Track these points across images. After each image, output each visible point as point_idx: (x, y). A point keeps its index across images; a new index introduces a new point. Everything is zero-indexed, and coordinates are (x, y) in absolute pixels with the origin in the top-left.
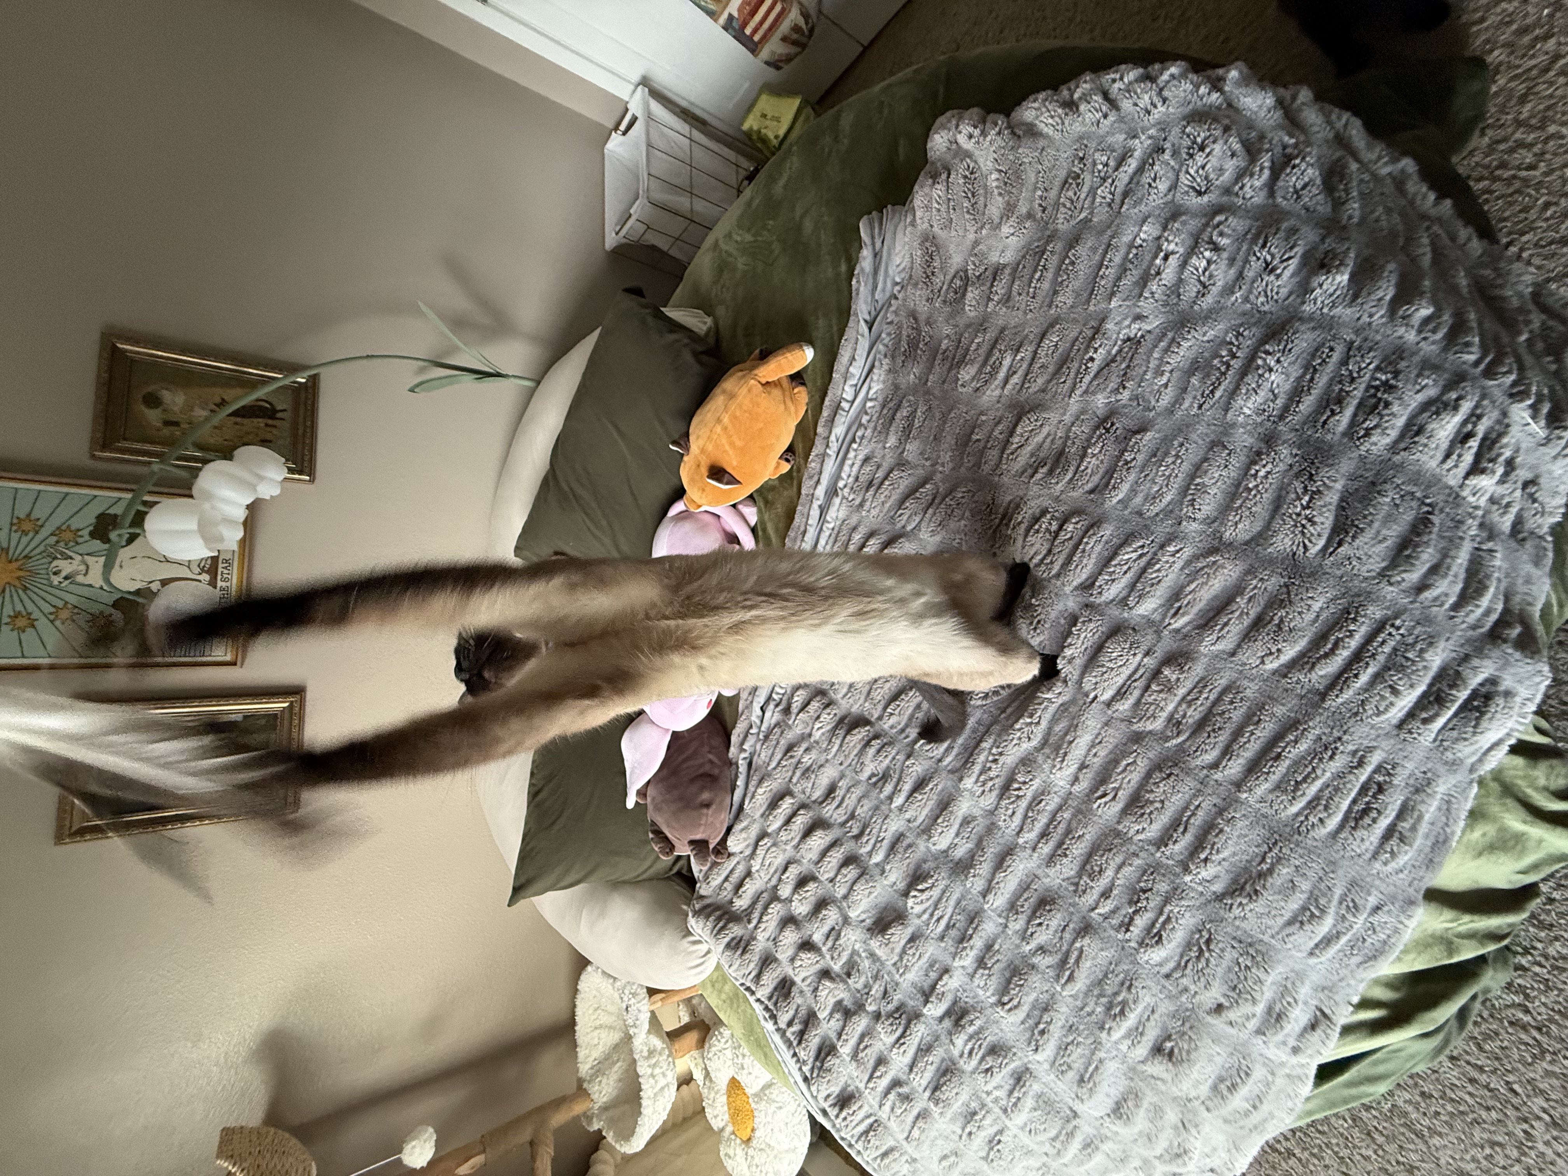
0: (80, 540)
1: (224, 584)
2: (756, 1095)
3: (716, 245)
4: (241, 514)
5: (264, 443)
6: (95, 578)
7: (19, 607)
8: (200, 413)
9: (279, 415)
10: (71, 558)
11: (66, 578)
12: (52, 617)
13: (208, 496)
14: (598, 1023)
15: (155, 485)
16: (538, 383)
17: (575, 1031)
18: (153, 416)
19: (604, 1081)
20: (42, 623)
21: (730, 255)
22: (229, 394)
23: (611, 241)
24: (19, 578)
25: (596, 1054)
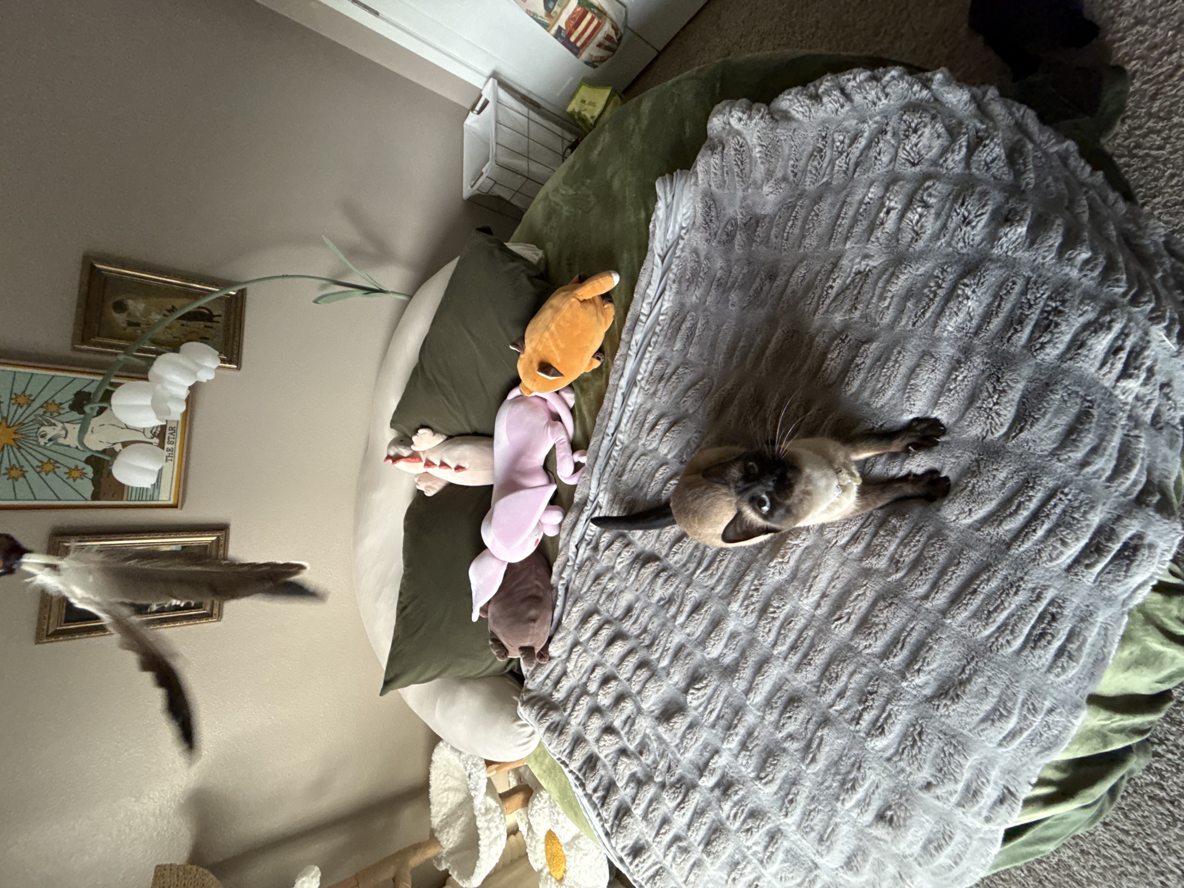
0: (62, 412)
1: (170, 446)
2: (567, 844)
3: (546, 197)
4: (184, 393)
5: (204, 339)
6: (72, 440)
7: (14, 462)
8: (156, 317)
9: (215, 319)
10: (54, 425)
11: (50, 440)
12: (38, 470)
13: (160, 380)
14: (447, 786)
15: (121, 370)
16: (411, 297)
17: (429, 793)
18: (120, 318)
19: (451, 831)
20: (31, 475)
21: (557, 204)
22: (178, 302)
23: (467, 192)
24: (14, 440)
25: (445, 810)
